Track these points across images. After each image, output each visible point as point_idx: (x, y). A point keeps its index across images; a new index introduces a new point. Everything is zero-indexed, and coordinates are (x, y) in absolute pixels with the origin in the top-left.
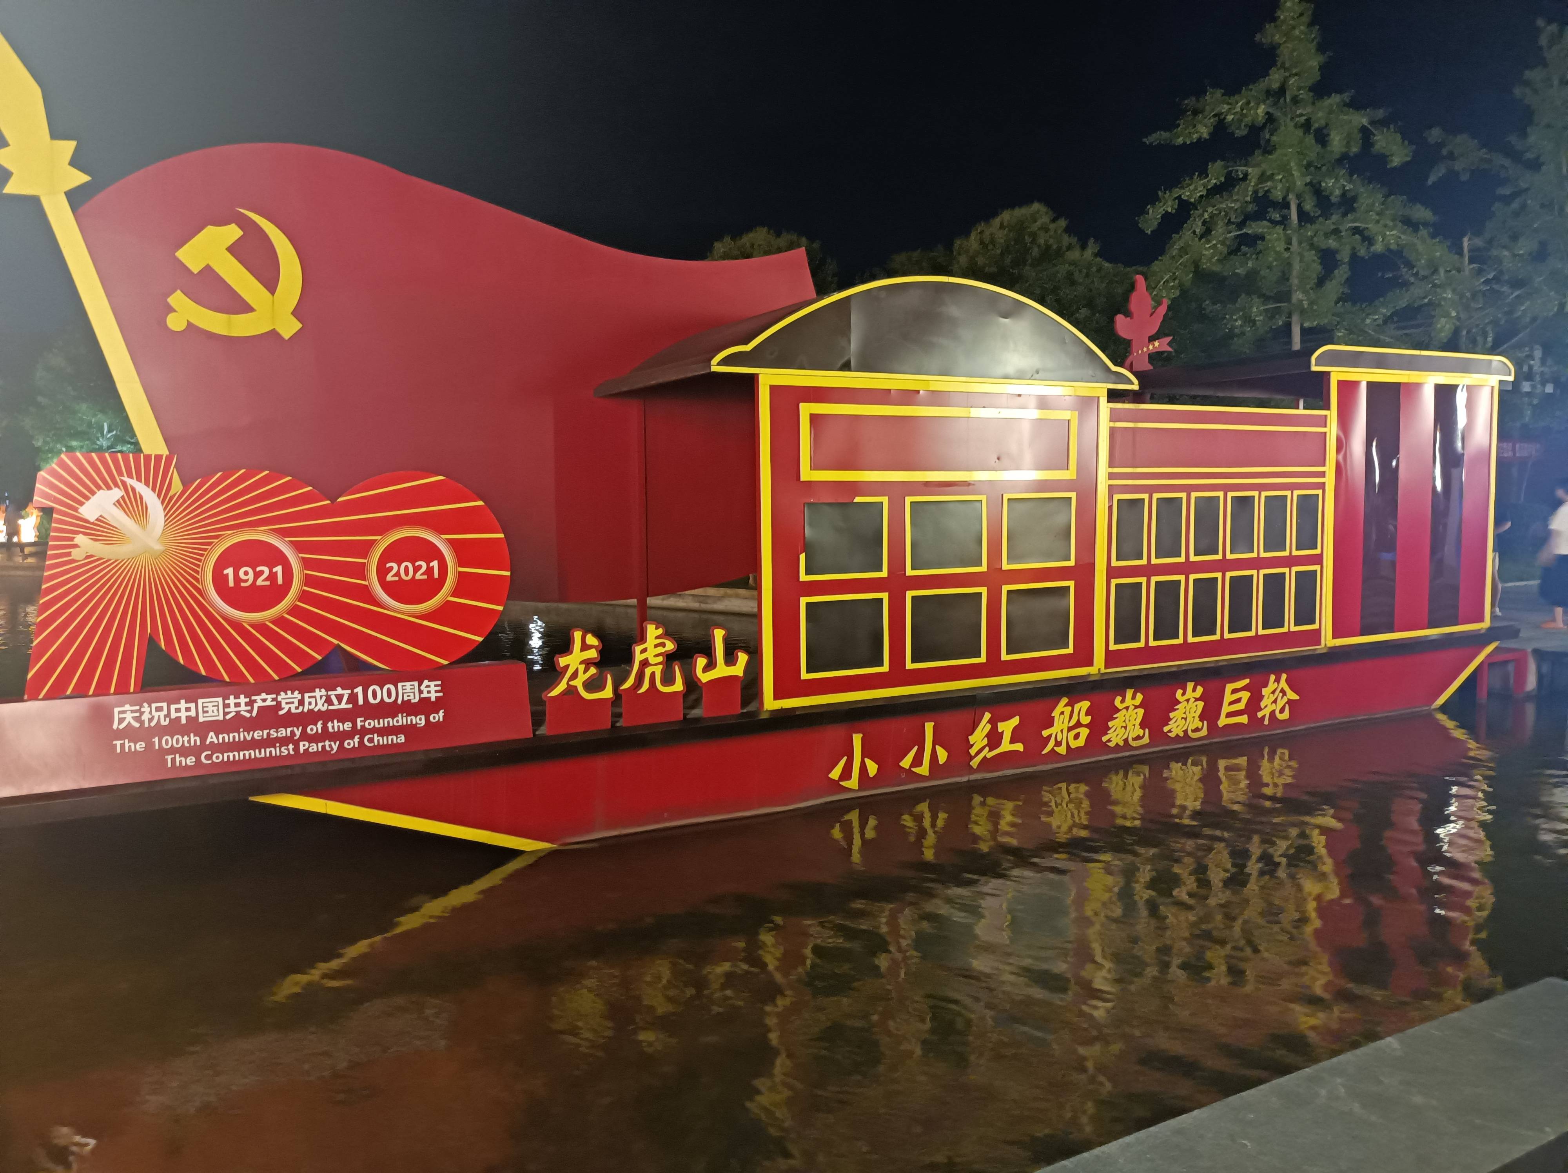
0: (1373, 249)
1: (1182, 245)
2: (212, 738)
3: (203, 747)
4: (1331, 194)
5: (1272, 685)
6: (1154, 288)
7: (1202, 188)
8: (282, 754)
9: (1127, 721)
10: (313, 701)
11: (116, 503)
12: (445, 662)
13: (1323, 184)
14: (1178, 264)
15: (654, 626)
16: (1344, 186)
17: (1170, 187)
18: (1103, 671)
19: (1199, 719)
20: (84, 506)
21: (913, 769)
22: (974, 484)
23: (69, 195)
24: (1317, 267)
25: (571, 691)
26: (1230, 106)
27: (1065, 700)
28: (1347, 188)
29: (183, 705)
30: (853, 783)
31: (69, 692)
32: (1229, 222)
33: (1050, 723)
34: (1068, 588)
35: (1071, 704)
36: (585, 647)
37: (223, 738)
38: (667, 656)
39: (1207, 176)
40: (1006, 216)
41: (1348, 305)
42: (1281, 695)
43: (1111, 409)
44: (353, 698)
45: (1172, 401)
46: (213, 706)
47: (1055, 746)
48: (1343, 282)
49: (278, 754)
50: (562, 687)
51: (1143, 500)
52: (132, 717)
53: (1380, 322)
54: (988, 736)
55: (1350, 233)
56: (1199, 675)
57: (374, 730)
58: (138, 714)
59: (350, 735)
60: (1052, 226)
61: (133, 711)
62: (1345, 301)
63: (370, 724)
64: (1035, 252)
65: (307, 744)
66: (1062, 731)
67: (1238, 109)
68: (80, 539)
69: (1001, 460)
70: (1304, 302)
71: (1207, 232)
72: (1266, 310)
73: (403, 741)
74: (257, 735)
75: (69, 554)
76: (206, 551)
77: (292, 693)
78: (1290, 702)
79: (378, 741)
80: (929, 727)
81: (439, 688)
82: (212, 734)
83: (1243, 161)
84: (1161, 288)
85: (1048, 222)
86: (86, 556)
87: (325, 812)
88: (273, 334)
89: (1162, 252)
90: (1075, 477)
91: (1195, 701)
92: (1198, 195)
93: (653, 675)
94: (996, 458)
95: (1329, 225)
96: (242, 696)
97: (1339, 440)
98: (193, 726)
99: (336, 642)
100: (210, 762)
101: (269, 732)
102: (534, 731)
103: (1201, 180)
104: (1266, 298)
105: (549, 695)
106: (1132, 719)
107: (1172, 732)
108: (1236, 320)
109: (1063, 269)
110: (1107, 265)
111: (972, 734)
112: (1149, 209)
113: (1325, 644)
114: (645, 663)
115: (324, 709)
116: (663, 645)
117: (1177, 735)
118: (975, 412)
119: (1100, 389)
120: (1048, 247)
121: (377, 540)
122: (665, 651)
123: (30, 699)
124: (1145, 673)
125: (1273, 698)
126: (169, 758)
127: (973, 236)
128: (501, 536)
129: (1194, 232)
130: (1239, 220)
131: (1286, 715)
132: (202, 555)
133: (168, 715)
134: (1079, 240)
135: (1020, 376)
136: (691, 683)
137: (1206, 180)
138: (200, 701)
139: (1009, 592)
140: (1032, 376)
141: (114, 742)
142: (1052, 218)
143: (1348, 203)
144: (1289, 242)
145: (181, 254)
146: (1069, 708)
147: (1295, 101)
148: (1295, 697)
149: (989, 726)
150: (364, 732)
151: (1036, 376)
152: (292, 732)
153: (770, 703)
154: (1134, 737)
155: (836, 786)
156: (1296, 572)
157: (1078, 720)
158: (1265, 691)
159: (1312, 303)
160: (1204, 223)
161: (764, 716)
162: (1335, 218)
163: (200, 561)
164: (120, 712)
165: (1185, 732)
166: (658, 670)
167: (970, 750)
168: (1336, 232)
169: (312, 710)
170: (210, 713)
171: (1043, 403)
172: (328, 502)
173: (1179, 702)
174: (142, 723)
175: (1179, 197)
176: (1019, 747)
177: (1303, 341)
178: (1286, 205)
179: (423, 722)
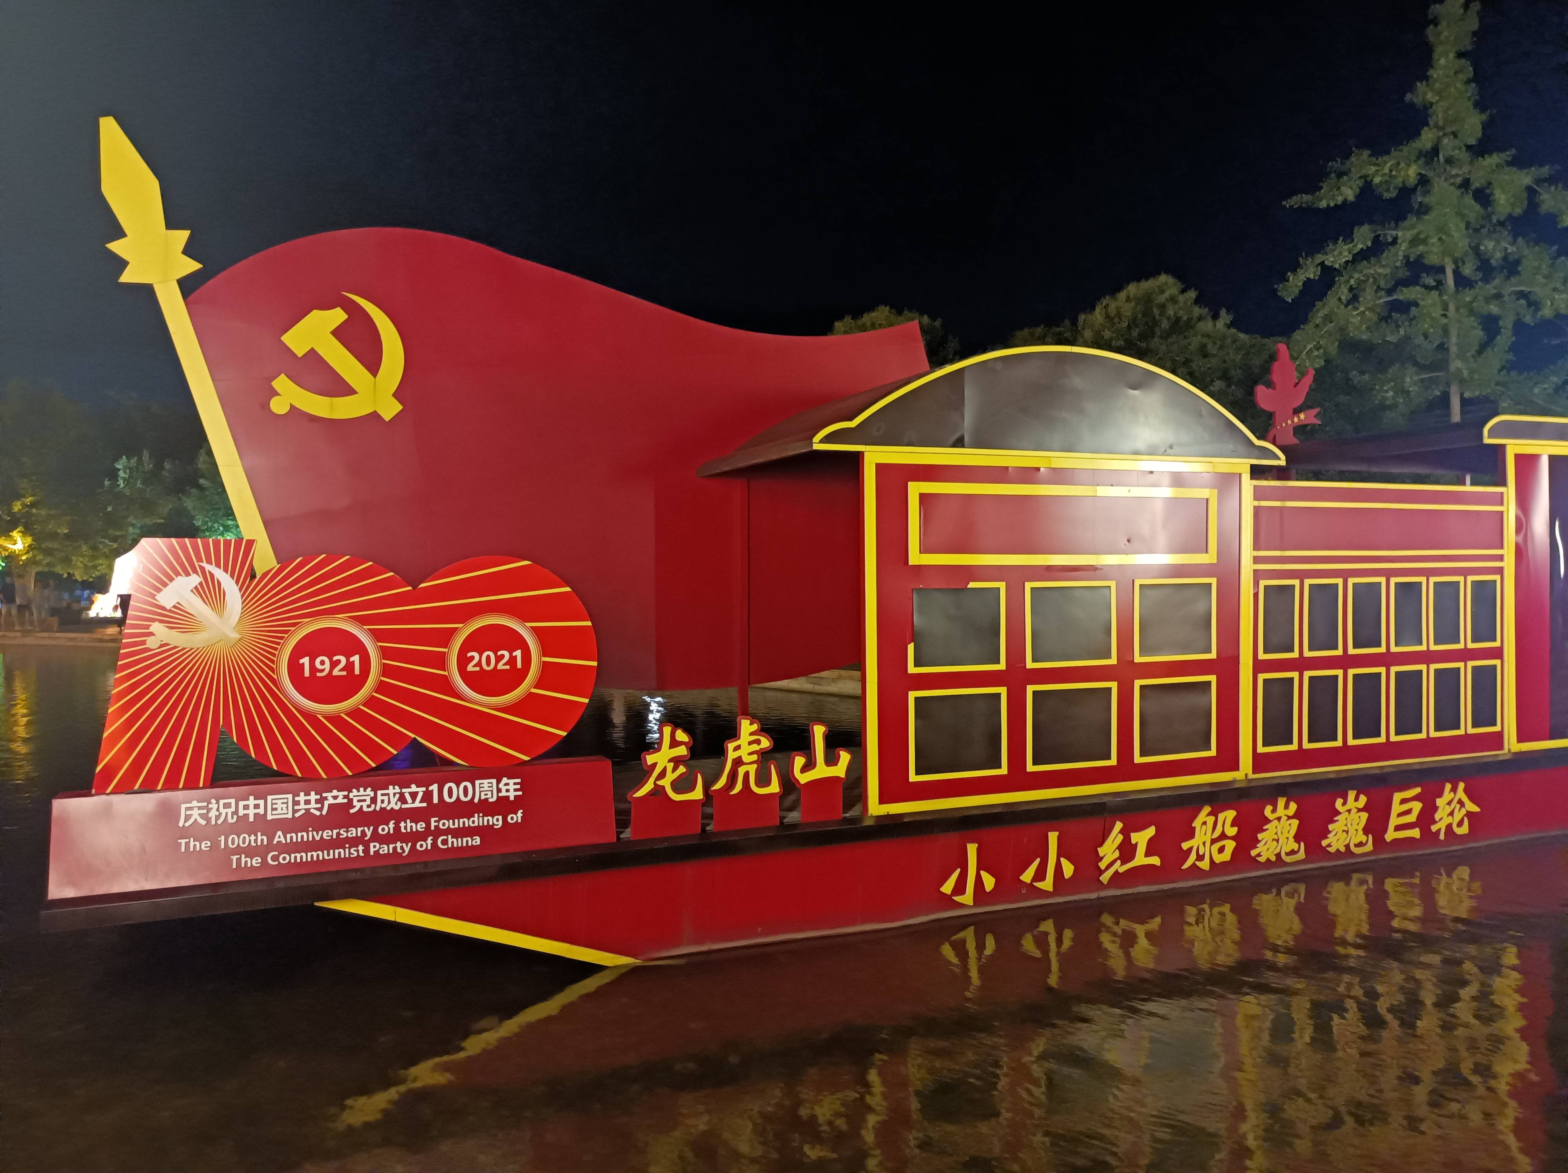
0: (1540, 313)
1: (1326, 313)
2: (279, 837)
3: (270, 847)
4: (1492, 256)
5: (1447, 795)
6: (1296, 359)
7: (1346, 253)
8: (352, 856)
9: (1279, 833)
10: (386, 798)
11: (194, 590)
12: (526, 758)
13: (1482, 248)
14: (1322, 333)
15: (749, 722)
16: (1506, 249)
17: (1311, 254)
18: (1251, 776)
19: (1362, 832)
20: (162, 593)
21: (1035, 884)
22: (1101, 569)
23: (182, 283)
24: (1479, 334)
25: (658, 791)
26: (1378, 168)
27: (1207, 809)
28: (1509, 251)
29: (252, 801)
30: (967, 898)
31: (136, 787)
32: (1379, 288)
33: (1190, 834)
34: (1209, 683)
35: (1214, 813)
36: (674, 744)
37: (291, 838)
38: (762, 753)
39: (1353, 241)
40: (1132, 289)
41: (1513, 373)
42: (1458, 806)
43: (1254, 486)
44: (428, 796)
45: (1317, 477)
46: (282, 803)
47: (1197, 860)
48: (1507, 349)
49: (347, 856)
50: (649, 787)
51: (1294, 586)
52: (199, 814)
53: (1550, 391)
54: (1120, 848)
55: (1514, 297)
56: (1360, 782)
57: (448, 831)
58: (205, 811)
59: (422, 836)
60: (1181, 298)
61: (199, 808)
62: (1509, 370)
63: (444, 824)
64: (1165, 324)
65: (377, 845)
66: (1204, 843)
67: (1387, 171)
68: (156, 627)
69: (1131, 543)
70: (1464, 371)
71: (1354, 299)
72: (1422, 380)
73: (479, 843)
74: (326, 834)
75: (144, 642)
76: (282, 640)
77: (365, 791)
78: (1469, 814)
79: (453, 842)
80: (1053, 837)
81: (518, 787)
82: (279, 833)
83: (1393, 224)
84: (1304, 357)
85: (1177, 293)
86: (161, 645)
87: (393, 919)
88: (375, 416)
89: (1305, 321)
90: (1215, 562)
91: (1357, 812)
92: (1344, 260)
93: (747, 774)
94: (1126, 539)
95: (1490, 289)
96: (313, 793)
97: (1518, 519)
98: (262, 824)
99: (413, 736)
100: (276, 863)
101: (339, 832)
102: (619, 834)
103: (1345, 244)
104: (1423, 368)
105: (634, 796)
106: (1285, 831)
107: (1332, 846)
108: (1387, 391)
109: (1195, 341)
110: (1242, 336)
111: (1101, 845)
112: (1289, 277)
113: (1509, 749)
114: (738, 762)
115: (397, 808)
116: (758, 742)
117: (1338, 850)
118: (1102, 491)
119: (1242, 465)
120: (1178, 319)
121: (458, 628)
122: (761, 749)
123: (97, 794)
124: (1299, 780)
125: (1449, 809)
126: (235, 858)
127: (1098, 309)
128: (589, 623)
129: (1340, 299)
130: (1389, 286)
131: (1464, 830)
132: (278, 644)
133: (236, 812)
134: (1210, 310)
135: (1152, 451)
136: (788, 783)
137: (1352, 245)
138: (269, 798)
139: (1142, 687)
140: (1165, 451)
141: (179, 841)
142: (1180, 290)
143: (1511, 267)
144: (1446, 308)
145: (286, 338)
146: (1213, 818)
147: (1449, 161)
148: (1475, 809)
149: (1120, 837)
150: (438, 832)
151: (1169, 451)
152: (363, 832)
153: (876, 808)
154: (1287, 851)
155: (948, 902)
156: (1472, 667)
157: (1223, 833)
158: (1440, 802)
159: (1472, 372)
160: (1351, 289)
161: (868, 822)
162: (1497, 282)
163: (276, 649)
164: (187, 809)
165: (1347, 846)
166: (752, 769)
167: (1099, 864)
168: (1498, 296)
169: (385, 808)
170: (279, 811)
171: (1178, 480)
172: (410, 588)
173: (1339, 813)
174: (208, 820)
175: (1322, 263)
176: (1155, 861)
177: (1463, 412)
178: (1441, 270)
179: (500, 823)
